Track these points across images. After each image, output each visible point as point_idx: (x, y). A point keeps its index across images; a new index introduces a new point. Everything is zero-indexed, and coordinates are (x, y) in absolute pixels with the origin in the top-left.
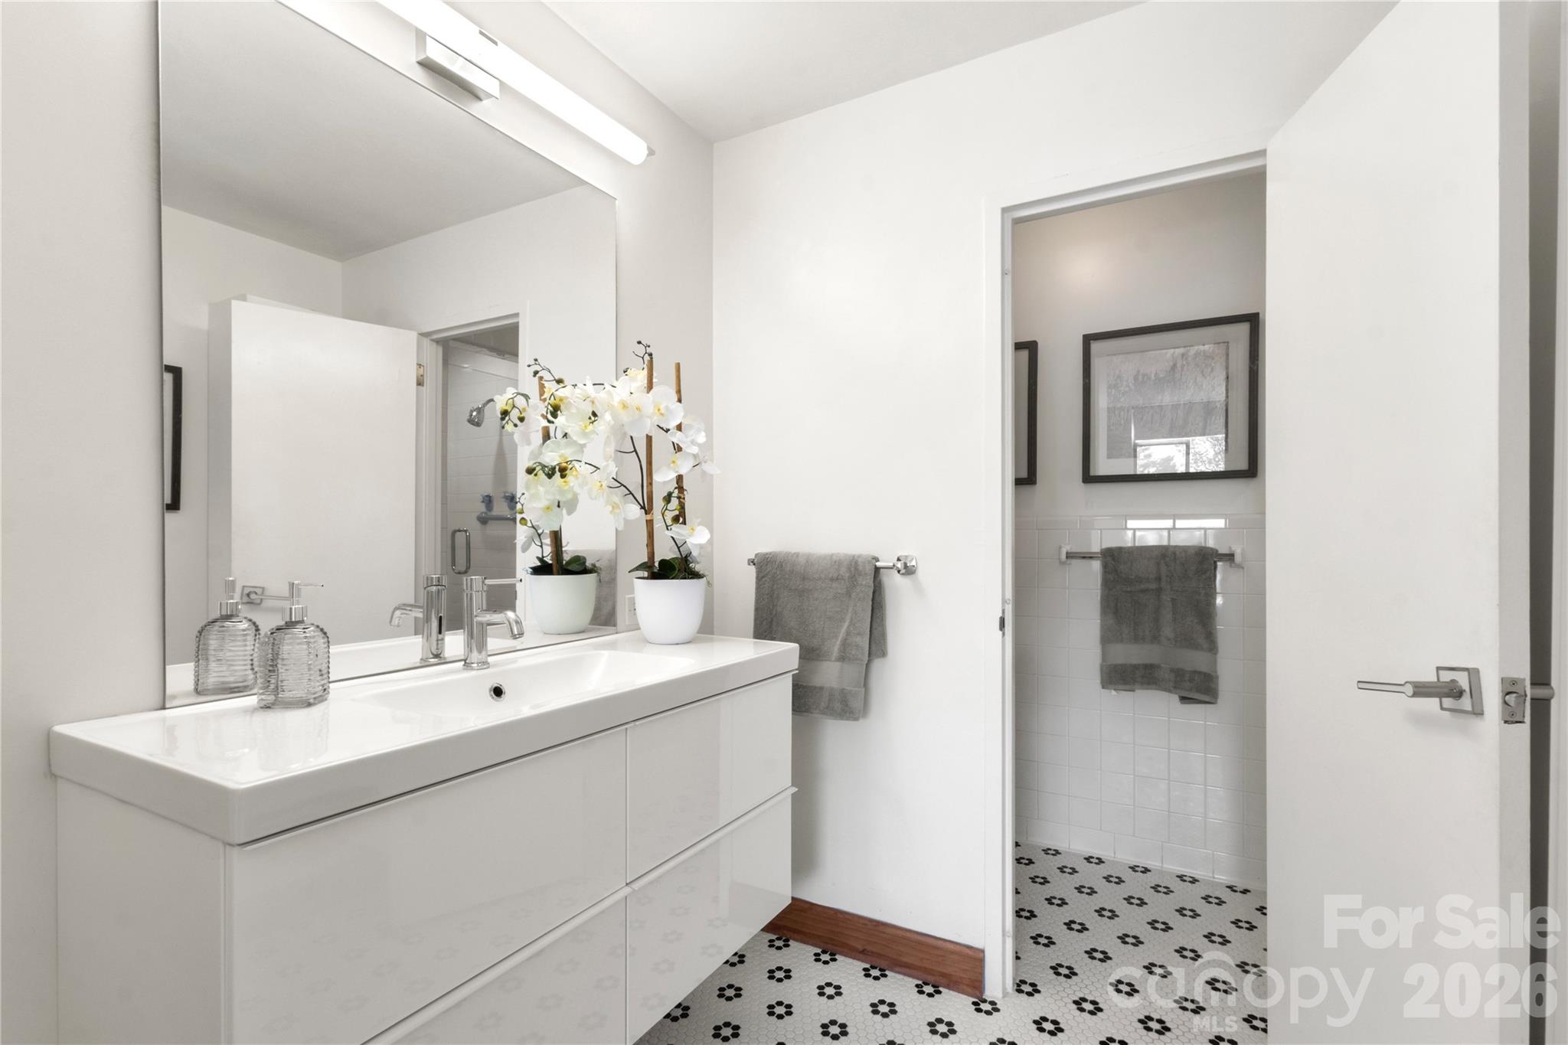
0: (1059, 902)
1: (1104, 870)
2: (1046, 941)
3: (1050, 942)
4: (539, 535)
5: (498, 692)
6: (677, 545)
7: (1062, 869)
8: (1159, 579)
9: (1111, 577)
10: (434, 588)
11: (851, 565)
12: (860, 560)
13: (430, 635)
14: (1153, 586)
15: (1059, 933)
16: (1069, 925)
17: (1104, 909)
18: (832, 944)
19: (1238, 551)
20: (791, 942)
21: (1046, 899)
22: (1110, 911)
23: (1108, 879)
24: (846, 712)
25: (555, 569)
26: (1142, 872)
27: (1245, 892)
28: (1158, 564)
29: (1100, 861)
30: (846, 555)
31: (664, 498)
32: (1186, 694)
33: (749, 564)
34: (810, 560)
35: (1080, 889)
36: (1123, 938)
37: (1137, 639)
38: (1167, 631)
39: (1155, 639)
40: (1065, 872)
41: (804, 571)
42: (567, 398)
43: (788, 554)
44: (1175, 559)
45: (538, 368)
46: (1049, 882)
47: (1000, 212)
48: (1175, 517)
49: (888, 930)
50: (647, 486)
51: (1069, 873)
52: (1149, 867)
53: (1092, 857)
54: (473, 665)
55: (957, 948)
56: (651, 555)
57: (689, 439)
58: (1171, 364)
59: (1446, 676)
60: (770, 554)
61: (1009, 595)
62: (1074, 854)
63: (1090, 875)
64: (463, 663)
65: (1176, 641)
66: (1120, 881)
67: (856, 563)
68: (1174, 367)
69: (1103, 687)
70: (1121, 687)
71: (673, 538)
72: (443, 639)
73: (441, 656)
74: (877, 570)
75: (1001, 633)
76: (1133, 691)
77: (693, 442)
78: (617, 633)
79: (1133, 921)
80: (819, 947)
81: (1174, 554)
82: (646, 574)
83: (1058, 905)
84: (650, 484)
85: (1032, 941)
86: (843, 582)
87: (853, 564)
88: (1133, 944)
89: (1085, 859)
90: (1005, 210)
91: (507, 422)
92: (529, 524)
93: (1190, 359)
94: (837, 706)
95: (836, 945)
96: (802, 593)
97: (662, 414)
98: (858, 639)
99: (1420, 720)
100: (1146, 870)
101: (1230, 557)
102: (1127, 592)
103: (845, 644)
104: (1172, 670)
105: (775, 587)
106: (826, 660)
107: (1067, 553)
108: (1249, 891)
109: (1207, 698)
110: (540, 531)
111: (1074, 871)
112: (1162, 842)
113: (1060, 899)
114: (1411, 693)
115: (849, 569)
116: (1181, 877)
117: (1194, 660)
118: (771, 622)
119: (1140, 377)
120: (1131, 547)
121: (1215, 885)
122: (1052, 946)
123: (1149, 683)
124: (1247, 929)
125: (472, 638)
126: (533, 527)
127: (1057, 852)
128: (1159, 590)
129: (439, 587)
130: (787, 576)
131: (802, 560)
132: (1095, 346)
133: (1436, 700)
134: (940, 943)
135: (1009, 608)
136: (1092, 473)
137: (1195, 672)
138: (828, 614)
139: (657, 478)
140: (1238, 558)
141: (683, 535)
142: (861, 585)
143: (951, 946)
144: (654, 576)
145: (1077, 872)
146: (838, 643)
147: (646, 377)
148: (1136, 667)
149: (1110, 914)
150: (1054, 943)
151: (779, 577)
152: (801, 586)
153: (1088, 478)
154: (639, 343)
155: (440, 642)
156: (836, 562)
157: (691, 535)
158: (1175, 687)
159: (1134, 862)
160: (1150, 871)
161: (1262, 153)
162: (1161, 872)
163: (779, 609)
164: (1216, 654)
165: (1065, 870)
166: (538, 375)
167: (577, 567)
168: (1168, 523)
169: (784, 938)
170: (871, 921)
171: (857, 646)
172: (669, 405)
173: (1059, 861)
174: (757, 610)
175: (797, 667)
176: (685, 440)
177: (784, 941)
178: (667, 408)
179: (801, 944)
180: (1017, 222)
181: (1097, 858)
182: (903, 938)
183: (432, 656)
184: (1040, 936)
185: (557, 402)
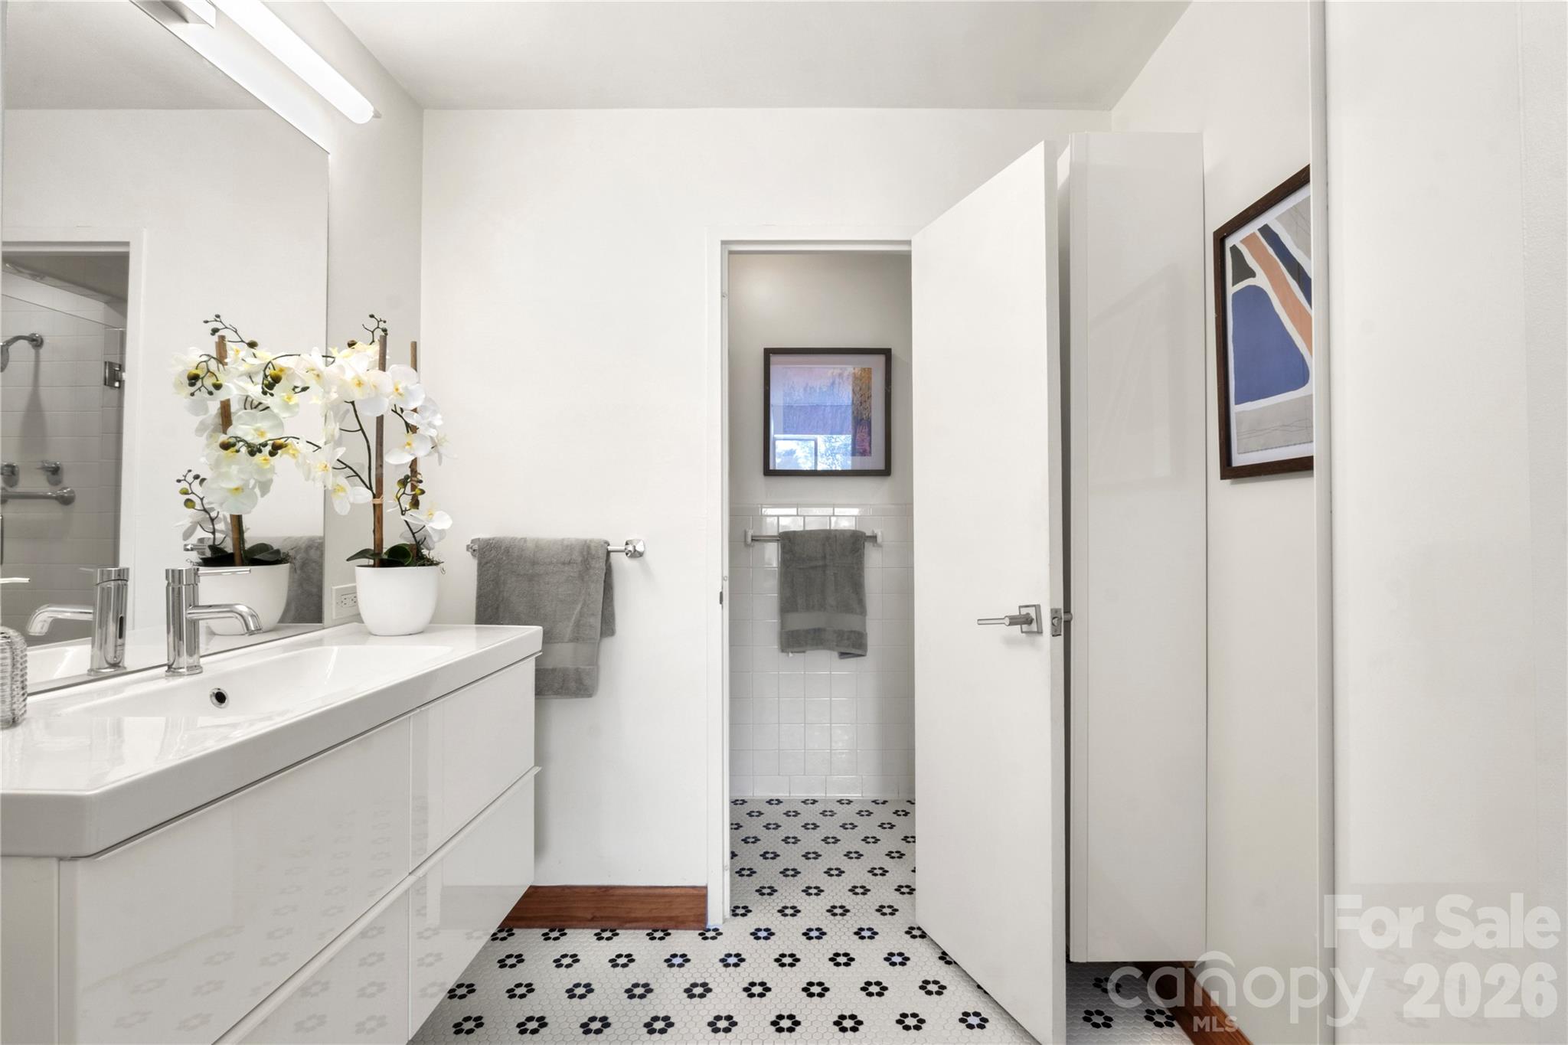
0: (753, 840)
1: (782, 808)
2: (748, 872)
3: (752, 872)
4: (212, 520)
5: (220, 698)
6: (411, 530)
7: (750, 814)
8: (824, 557)
9: (788, 556)
10: (112, 583)
11: (583, 549)
12: (593, 544)
13: (104, 641)
14: (821, 563)
15: (758, 864)
16: (764, 856)
17: (788, 838)
18: (561, 921)
19: (879, 533)
20: (515, 931)
21: (743, 840)
22: (793, 838)
23: (787, 814)
24: (580, 690)
25: (237, 559)
26: (812, 803)
27: (885, 802)
28: (824, 545)
29: (779, 802)
30: (577, 540)
31: (399, 481)
32: (843, 651)
33: (468, 550)
34: (538, 546)
35: (767, 827)
36: (806, 856)
37: (809, 608)
38: (831, 600)
39: (822, 607)
40: (753, 816)
41: (534, 556)
42: (289, 369)
43: (514, 539)
44: (836, 541)
45: (218, 325)
46: (741, 826)
47: (720, 243)
48: (834, 506)
49: (618, 892)
50: (376, 468)
51: (757, 816)
52: (816, 798)
53: (773, 800)
54: (180, 670)
55: (683, 891)
56: (379, 542)
57: (426, 421)
58: (831, 381)
59: (1024, 611)
60: (493, 539)
61: (726, 573)
62: (757, 801)
63: (773, 814)
64: (166, 668)
65: (837, 607)
66: (797, 814)
67: (589, 547)
68: (833, 383)
69: (783, 651)
70: (795, 650)
71: (406, 521)
72: (123, 645)
73: (121, 664)
74: (609, 553)
75: (720, 605)
76: (804, 652)
77: (431, 425)
78: (324, 629)
79: (811, 841)
80: (546, 928)
81: (836, 536)
82: (372, 562)
83: (753, 842)
84: (380, 466)
85: (738, 875)
86: (575, 565)
87: (585, 548)
88: (814, 858)
89: (767, 802)
90: (724, 243)
91: (199, 389)
92: (198, 506)
93: (844, 378)
94: (573, 685)
95: (565, 921)
96: (531, 578)
97: (401, 395)
98: (592, 620)
99: (1009, 642)
100: (814, 802)
101: (874, 538)
102: (800, 569)
103: (578, 625)
104: (835, 632)
105: (501, 573)
106: (559, 642)
107: (752, 537)
108: (887, 801)
109: (859, 652)
110: (213, 514)
111: (760, 814)
112: (826, 775)
113: (753, 838)
114: (1007, 623)
115: (581, 553)
116: (840, 802)
117: (849, 622)
118: (497, 608)
119: (808, 389)
120: (802, 531)
121: (862, 802)
122: (754, 875)
123: (817, 645)
124: (889, 828)
125: (181, 638)
126: (205, 510)
127: (744, 802)
128: (825, 566)
129: (120, 582)
130: (514, 562)
131: (530, 545)
132: (773, 358)
133: (1019, 626)
134: (667, 891)
135: (726, 584)
136: (771, 468)
137: (851, 632)
138: (560, 597)
139: (390, 459)
140: (879, 540)
141: (422, 521)
142: (595, 568)
143: (677, 891)
144: (383, 563)
145: (762, 814)
146: (571, 624)
147: (378, 352)
148: (808, 632)
149: (793, 840)
150: (755, 872)
151: (505, 562)
152: (531, 571)
153: (768, 472)
154: (372, 316)
155: (119, 648)
156: (568, 547)
157: (431, 520)
158: (837, 646)
159: (804, 796)
160: (817, 801)
161: (909, 243)
162: (826, 801)
163: (505, 594)
164: (865, 616)
165: (753, 814)
166: (217, 334)
167: (261, 556)
168: (828, 511)
169: (506, 929)
170: (599, 888)
171: (591, 626)
172: (409, 385)
173: (747, 808)
174: (480, 597)
175: (540, 649)
176: (422, 422)
177: (507, 931)
178: (406, 388)
179: (526, 930)
180: (731, 253)
181: (777, 800)
182: (632, 895)
183: (107, 666)
184: (743, 869)
185: (277, 372)
